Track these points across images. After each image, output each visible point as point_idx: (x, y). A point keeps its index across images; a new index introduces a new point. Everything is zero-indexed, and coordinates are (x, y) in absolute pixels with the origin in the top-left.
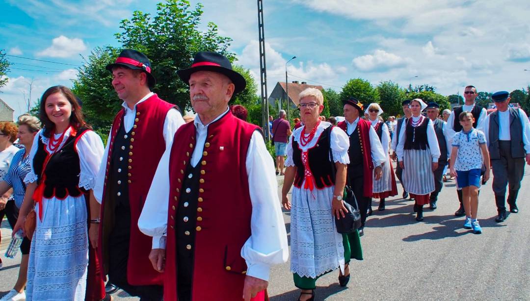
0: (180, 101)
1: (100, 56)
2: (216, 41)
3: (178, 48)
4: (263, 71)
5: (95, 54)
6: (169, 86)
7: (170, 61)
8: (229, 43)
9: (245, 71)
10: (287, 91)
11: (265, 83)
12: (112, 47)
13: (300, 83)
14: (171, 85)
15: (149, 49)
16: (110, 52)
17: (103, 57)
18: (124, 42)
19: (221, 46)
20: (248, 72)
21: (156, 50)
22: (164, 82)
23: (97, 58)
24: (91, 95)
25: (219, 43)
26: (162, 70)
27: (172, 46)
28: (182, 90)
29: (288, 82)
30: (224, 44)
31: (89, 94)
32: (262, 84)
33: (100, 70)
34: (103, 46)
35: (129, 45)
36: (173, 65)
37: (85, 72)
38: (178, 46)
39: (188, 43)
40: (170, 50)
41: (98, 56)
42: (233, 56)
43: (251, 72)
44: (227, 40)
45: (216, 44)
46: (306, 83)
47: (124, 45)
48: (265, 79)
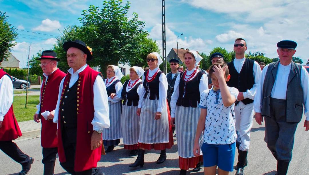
0: (115, 58)
1: (70, 31)
2: (137, 23)
3: (115, 27)
4: (164, 41)
5: (67, 29)
6: (109, 49)
7: (110, 35)
8: (144, 25)
9: (154, 41)
10: (177, 53)
11: (165, 49)
12: (77, 26)
13: (185, 49)
14: (110, 48)
15: (98, 27)
16: (75, 29)
17: (71, 32)
18: (83, 23)
20: (155, 42)
21: (103, 28)
22: (106, 47)
23: (68, 32)
24: (64, 53)
25: (139, 25)
26: (105, 40)
27: (111, 26)
28: (116, 51)
29: (178, 48)
30: (142, 25)
32: (163, 49)
33: (70, 39)
34: (71, 25)
35: (86, 25)
36: (112, 37)
37: (61, 40)
38: (115, 26)
39: (121, 24)
40: (110, 28)
41: (69, 31)
42: (147, 32)
43: (157, 42)
44: (143, 23)
45: (137, 25)
46: (188, 49)
47: (84, 25)
48: (165, 46)
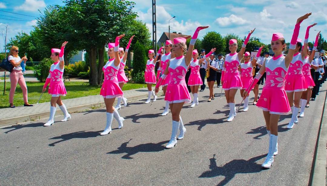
0: (101, 41)
1: (51, 11)
2: (125, 4)
3: (101, 7)
4: (154, 24)
5: (48, 10)
6: (95, 32)
7: (95, 16)
8: (133, 5)
9: (144, 24)
10: (169, 38)
11: (155, 32)
12: (59, 6)
13: (178, 33)
14: (96, 30)
15: (82, 7)
16: (57, 9)
17: (53, 12)
18: (66, 2)
19: (128, 7)
20: (145, 25)
21: (87, 8)
22: (92, 29)
23: (49, 12)
24: (46, 36)
25: (127, 5)
26: (90, 21)
27: (97, 6)
28: (103, 34)
29: (170, 32)
30: (131, 6)
31: (44, 35)
32: (154, 32)
33: (51, 20)
35: (70, 4)
36: (97, 18)
37: (42, 21)
38: (101, 6)
39: (107, 4)
40: (96, 9)
41: (50, 12)
42: (136, 14)
43: (147, 25)
44: (132, 3)
45: (125, 5)
46: (181, 33)
47: (66, 5)
48: (155, 29)
